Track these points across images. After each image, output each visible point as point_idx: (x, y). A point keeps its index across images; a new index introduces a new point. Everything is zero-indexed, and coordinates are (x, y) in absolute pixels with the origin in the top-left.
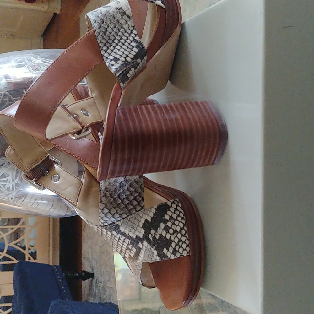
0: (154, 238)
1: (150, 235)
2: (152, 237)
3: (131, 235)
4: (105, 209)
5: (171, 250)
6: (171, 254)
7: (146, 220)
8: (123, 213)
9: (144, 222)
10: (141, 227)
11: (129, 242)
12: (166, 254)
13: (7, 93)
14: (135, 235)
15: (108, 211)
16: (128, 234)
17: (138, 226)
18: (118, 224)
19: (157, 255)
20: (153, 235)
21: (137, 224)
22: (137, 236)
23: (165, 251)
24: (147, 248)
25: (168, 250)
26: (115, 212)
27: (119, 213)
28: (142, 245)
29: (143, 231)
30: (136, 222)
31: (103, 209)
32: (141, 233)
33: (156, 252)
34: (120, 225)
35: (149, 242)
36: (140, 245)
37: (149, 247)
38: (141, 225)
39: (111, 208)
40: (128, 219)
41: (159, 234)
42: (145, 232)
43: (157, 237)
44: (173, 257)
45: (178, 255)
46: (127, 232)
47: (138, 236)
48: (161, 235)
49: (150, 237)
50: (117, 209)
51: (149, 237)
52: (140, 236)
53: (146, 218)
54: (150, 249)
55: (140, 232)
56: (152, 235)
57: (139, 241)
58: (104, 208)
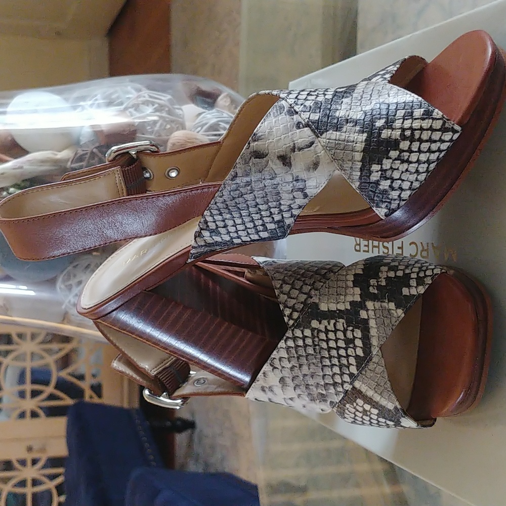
0: (379, 287)
1: (371, 288)
2: (375, 288)
3: (341, 307)
4: (284, 285)
5: (413, 283)
6: (416, 287)
7: (355, 275)
8: (314, 282)
9: (353, 279)
10: (352, 286)
11: (343, 323)
12: (408, 294)
13: (95, 150)
14: (348, 303)
15: (290, 286)
16: (335, 309)
17: (347, 287)
18: (314, 301)
19: (397, 308)
20: (376, 285)
21: (344, 286)
22: (352, 303)
23: (405, 291)
24: (375, 310)
25: (409, 286)
26: (302, 284)
27: (309, 284)
28: (365, 312)
29: (357, 290)
30: (340, 284)
31: (281, 287)
32: (355, 294)
33: (392, 305)
34: (317, 301)
35: (374, 298)
36: (363, 314)
37: (377, 305)
38: (350, 284)
39: (294, 281)
40: (327, 286)
41: (384, 278)
42: (361, 290)
43: (384, 283)
44: (421, 290)
45: (429, 281)
46: (333, 307)
47: (353, 301)
48: (388, 279)
49: (373, 290)
50: (303, 279)
51: (372, 292)
52: (356, 300)
53: (353, 273)
54: (381, 308)
55: (353, 295)
56: (373, 286)
57: (359, 309)
58: (282, 284)
